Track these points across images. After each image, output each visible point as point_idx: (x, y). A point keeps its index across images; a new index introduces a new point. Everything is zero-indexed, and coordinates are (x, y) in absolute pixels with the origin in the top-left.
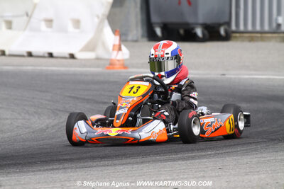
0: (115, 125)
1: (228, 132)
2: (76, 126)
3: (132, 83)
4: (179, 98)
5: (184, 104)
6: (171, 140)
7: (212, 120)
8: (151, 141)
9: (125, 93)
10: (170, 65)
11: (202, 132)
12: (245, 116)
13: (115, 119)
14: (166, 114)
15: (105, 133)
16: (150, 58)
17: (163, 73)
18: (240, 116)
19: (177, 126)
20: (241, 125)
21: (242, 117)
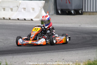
0: (30, 40)
1: (64, 42)
2: (19, 40)
3: (35, 28)
5: (51, 34)
9: (33, 30)
11: (56, 42)
14: (46, 37)
15: (27, 42)
19: (49, 40)
21: (68, 38)
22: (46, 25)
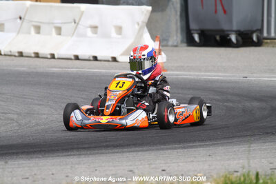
0: (105, 113)
1: (196, 119)
2: (72, 114)
3: (118, 80)
4: (155, 92)
5: (159, 97)
6: (150, 126)
7: (183, 110)
8: (136, 127)
9: (112, 87)
10: (147, 65)
11: (176, 120)
12: (208, 107)
13: (105, 108)
14: (147, 104)
15: (97, 120)
16: (130, 59)
17: (140, 72)
18: (204, 107)
19: (154, 115)
20: (205, 114)
21: (206, 108)
22: (145, 73)
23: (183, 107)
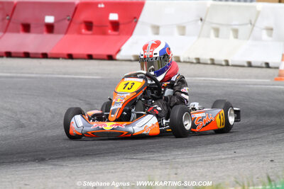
0: (110, 119)
3: (127, 80)
4: (172, 94)
7: (204, 114)
8: (144, 134)
11: (194, 126)
12: (235, 111)
13: (110, 113)
14: (159, 109)
15: (100, 127)
21: (232, 112)
23: (203, 112)
